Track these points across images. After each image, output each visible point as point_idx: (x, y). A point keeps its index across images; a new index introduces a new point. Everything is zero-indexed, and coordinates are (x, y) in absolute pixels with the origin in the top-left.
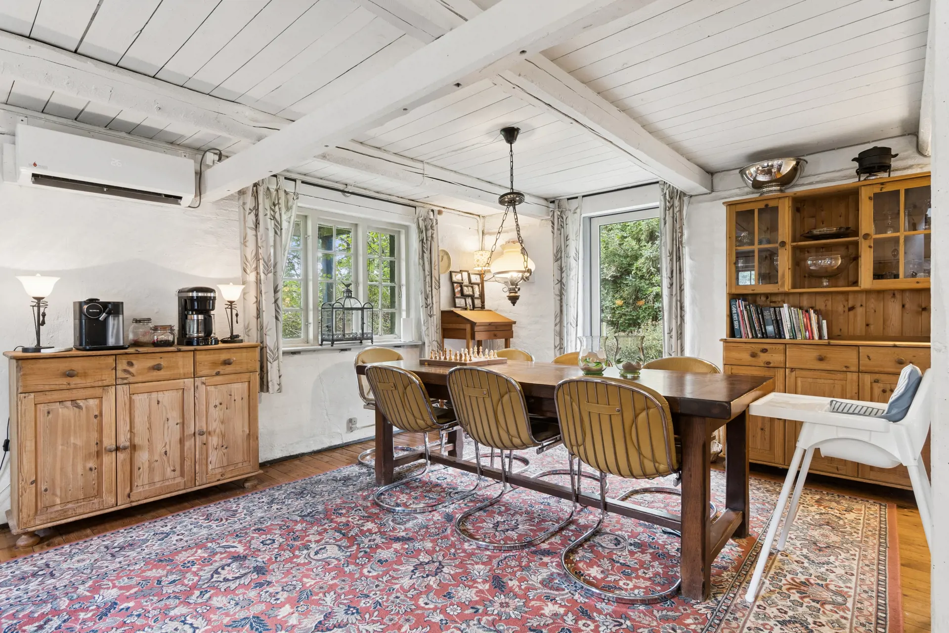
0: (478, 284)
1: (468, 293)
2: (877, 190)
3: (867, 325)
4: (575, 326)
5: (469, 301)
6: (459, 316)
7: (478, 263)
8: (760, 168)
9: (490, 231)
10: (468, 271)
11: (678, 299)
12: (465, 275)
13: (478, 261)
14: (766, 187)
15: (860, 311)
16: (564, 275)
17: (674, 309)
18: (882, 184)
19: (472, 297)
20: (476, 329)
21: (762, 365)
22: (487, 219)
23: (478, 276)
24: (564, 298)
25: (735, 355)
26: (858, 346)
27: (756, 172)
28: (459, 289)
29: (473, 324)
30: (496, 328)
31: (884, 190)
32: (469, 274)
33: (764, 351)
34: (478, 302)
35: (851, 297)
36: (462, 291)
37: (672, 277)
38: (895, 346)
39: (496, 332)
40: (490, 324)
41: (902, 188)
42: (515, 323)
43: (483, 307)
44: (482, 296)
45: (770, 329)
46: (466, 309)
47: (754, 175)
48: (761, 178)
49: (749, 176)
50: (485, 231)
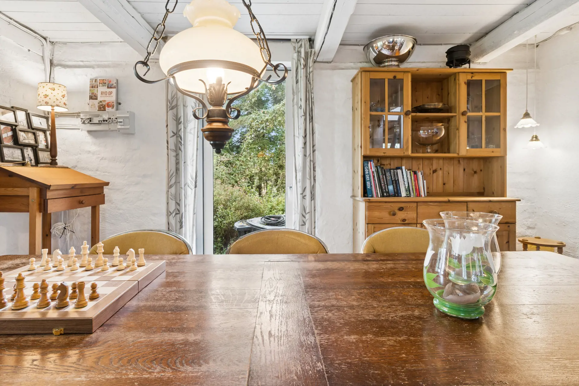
0: (44, 131)
1: (26, 141)
2: (469, 77)
3: (444, 184)
4: (193, 187)
5: (29, 153)
6: (11, 174)
7: (47, 100)
8: (387, 43)
9: (64, 63)
10: (26, 111)
11: (312, 159)
12: (22, 116)
13: (46, 96)
14: (388, 62)
15: (440, 173)
16: (182, 126)
17: (308, 169)
18: (472, 73)
19: (35, 148)
20: (49, 195)
21: (399, 222)
22: (56, 47)
23: (45, 120)
24: (182, 155)
25: (377, 214)
26: (467, 202)
27: (382, 46)
28: (10, 133)
29: (43, 189)
30: (81, 192)
31: (473, 79)
32: (28, 116)
33: (401, 209)
34: (44, 156)
35: (435, 162)
36: (15, 138)
37: (306, 136)
38: (490, 201)
39: (81, 198)
40: (74, 187)
41: (484, 78)
42: (107, 184)
43: (53, 163)
44: (52, 149)
45: (391, 188)
46: (23, 164)
47: (380, 49)
48: (386, 52)
49: (375, 49)
50: (55, 62)
